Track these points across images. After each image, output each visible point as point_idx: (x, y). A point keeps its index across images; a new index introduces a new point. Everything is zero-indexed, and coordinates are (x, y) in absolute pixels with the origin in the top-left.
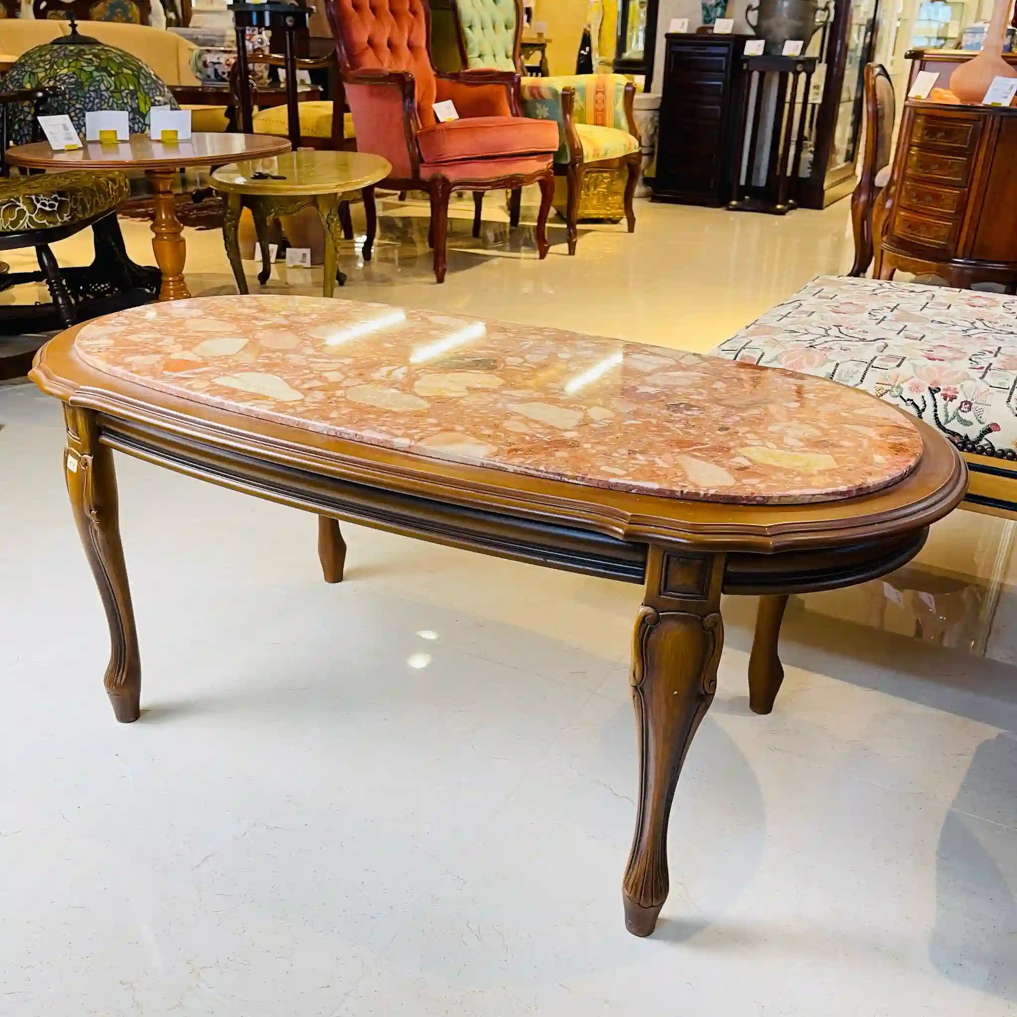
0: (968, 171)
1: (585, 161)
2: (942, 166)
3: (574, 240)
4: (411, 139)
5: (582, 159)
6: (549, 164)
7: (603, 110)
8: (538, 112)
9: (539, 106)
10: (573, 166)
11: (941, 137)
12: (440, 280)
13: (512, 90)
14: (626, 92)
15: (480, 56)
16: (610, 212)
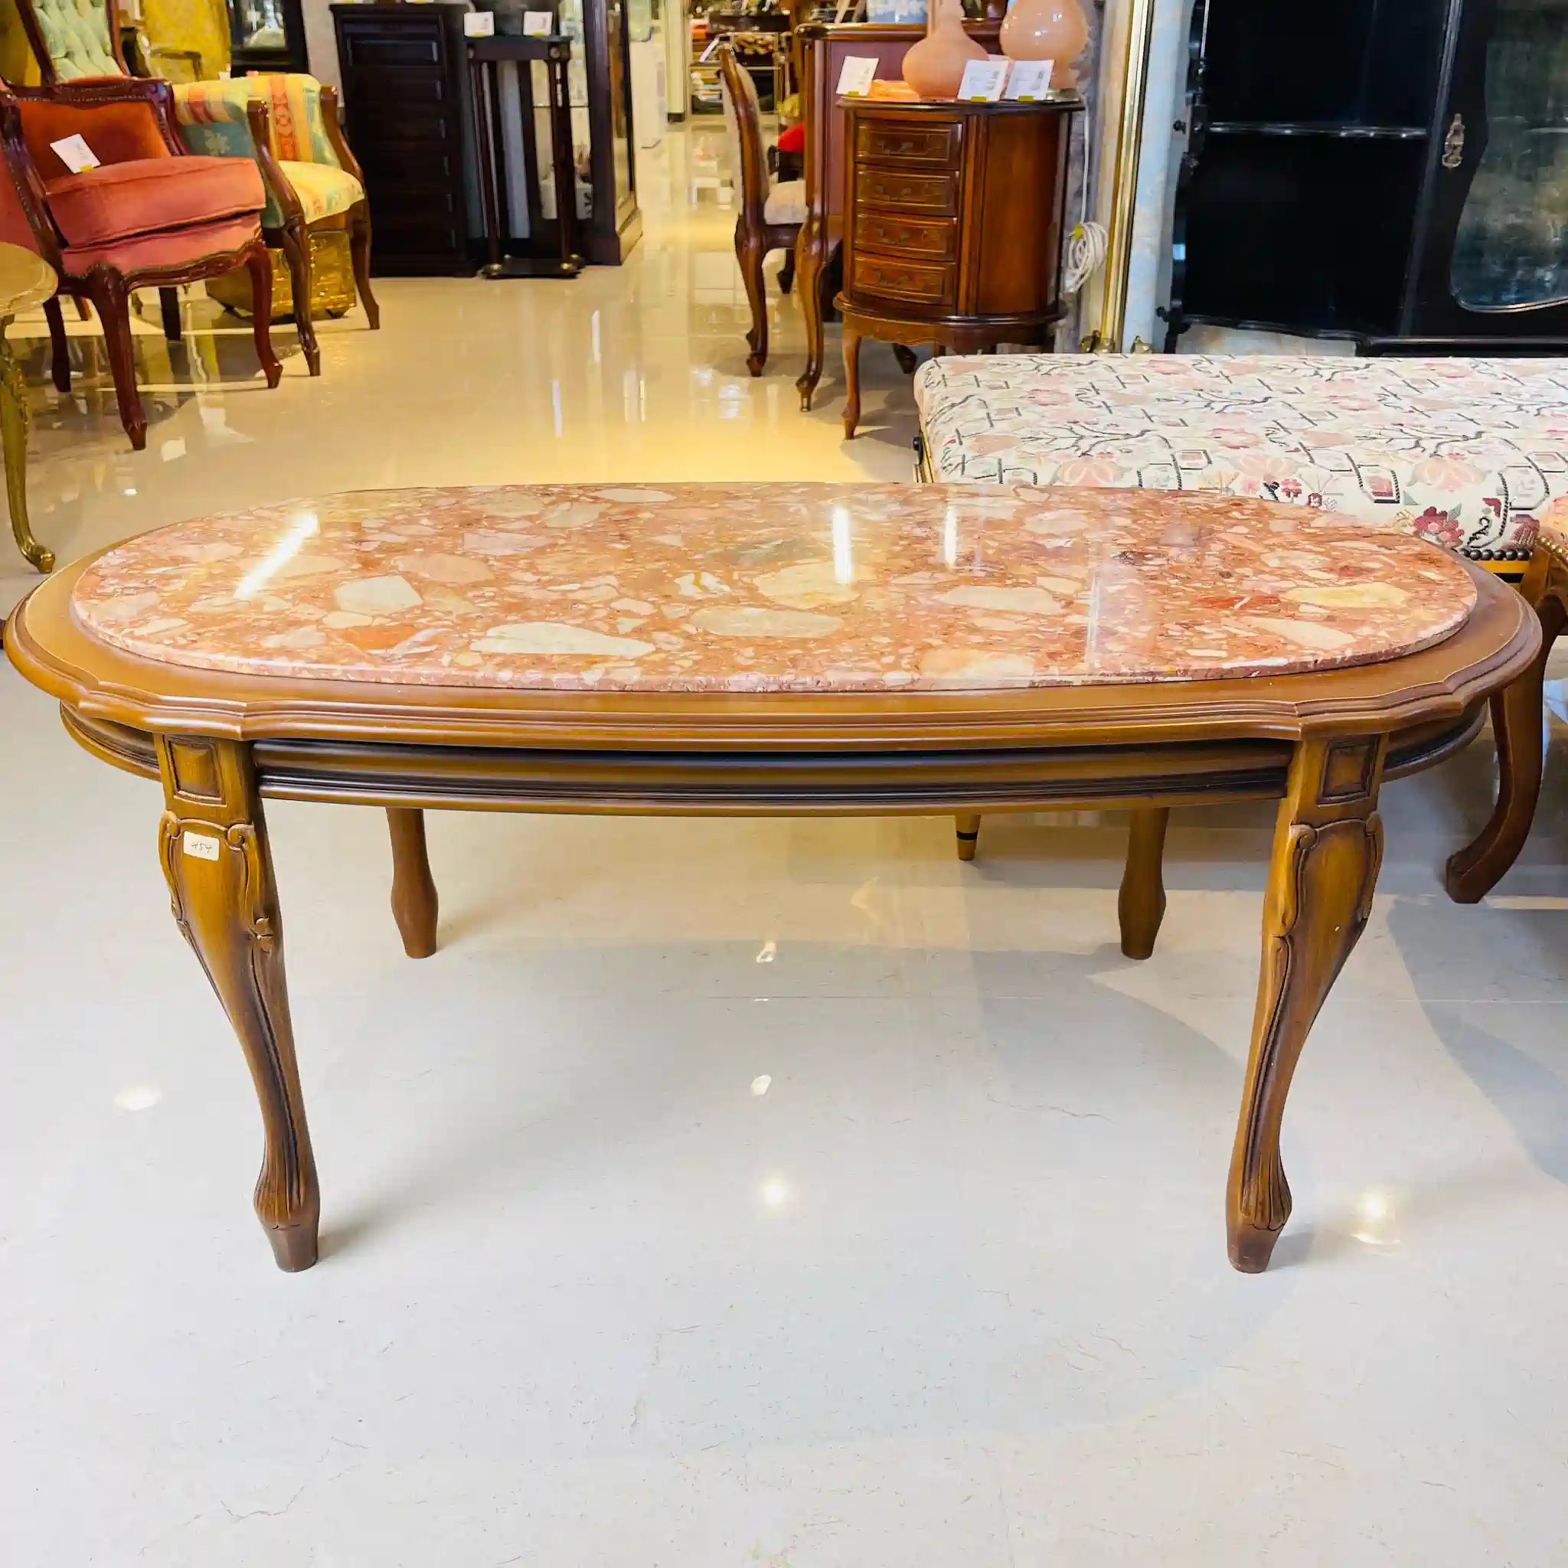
0: (956, 193)
1: (308, 221)
2: (916, 189)
3: (315, 351)
4: (35, 207)
5: (302, 219)
6: (256, 231)
7: (291, 135)
8: (209, 144)
9: (208, 133)
10: (291, 231)
11: (908, 149)
12: (139, 444)
13: (163, 110)
14: (323, 104)
15: (67, 56)
16: (327, 300)
